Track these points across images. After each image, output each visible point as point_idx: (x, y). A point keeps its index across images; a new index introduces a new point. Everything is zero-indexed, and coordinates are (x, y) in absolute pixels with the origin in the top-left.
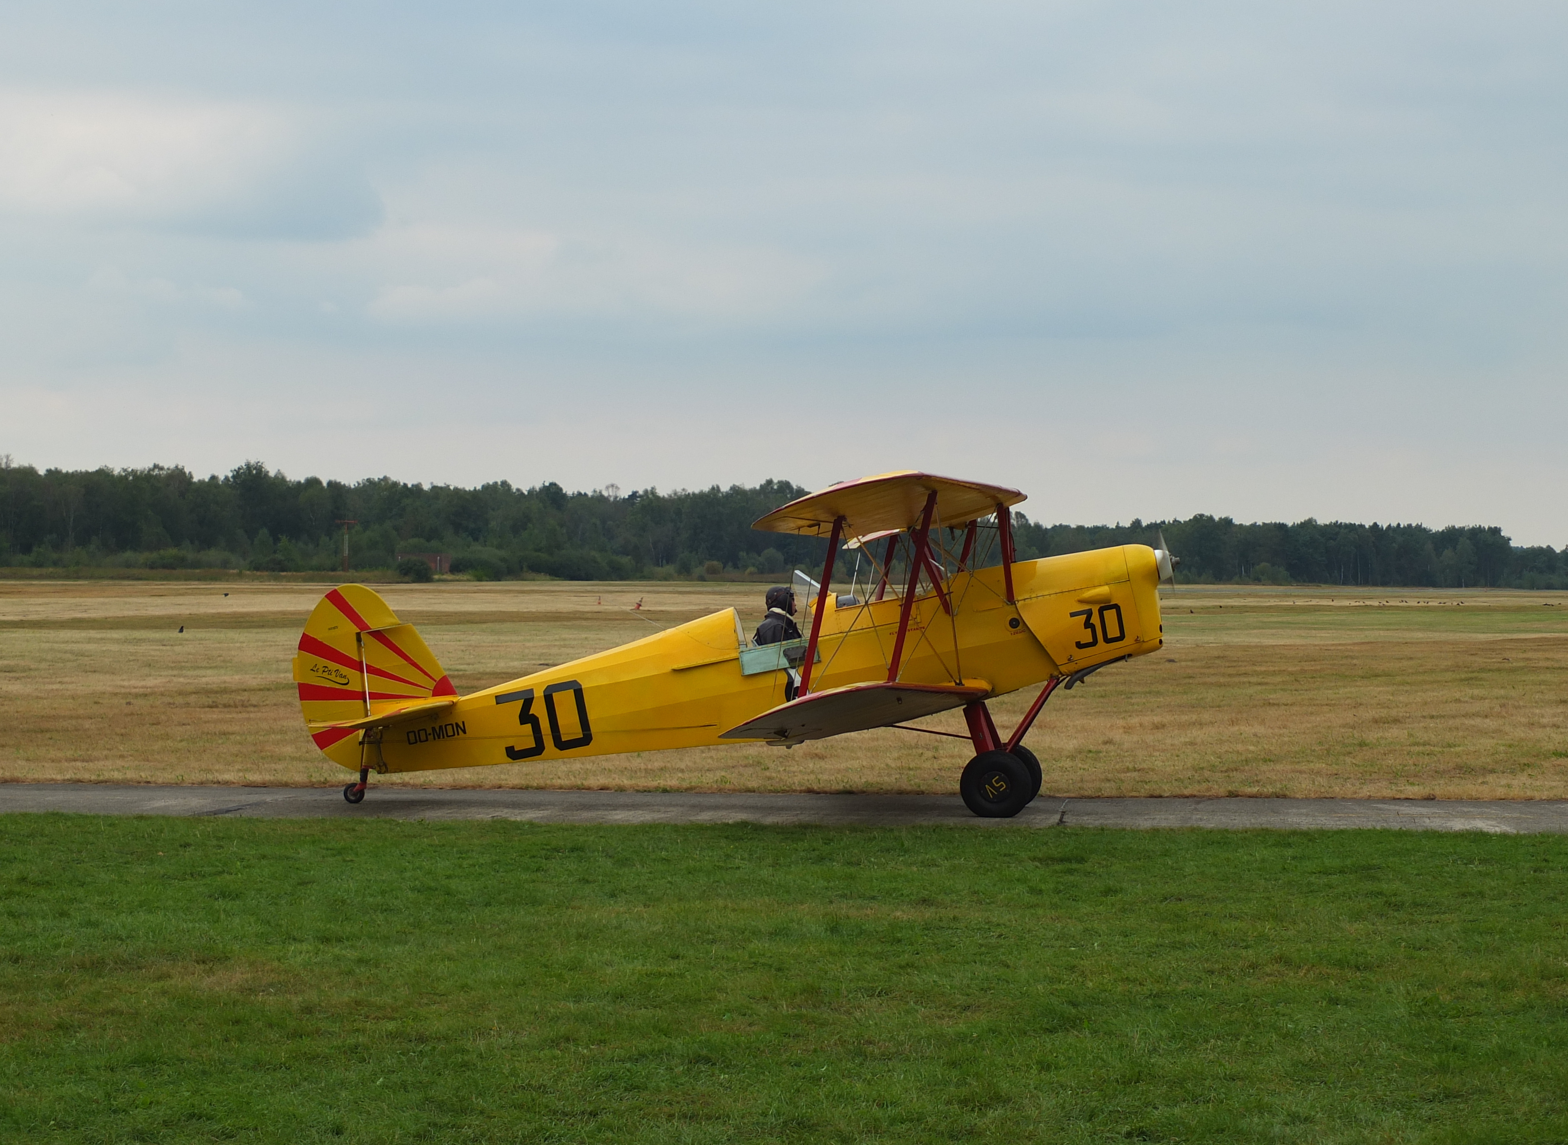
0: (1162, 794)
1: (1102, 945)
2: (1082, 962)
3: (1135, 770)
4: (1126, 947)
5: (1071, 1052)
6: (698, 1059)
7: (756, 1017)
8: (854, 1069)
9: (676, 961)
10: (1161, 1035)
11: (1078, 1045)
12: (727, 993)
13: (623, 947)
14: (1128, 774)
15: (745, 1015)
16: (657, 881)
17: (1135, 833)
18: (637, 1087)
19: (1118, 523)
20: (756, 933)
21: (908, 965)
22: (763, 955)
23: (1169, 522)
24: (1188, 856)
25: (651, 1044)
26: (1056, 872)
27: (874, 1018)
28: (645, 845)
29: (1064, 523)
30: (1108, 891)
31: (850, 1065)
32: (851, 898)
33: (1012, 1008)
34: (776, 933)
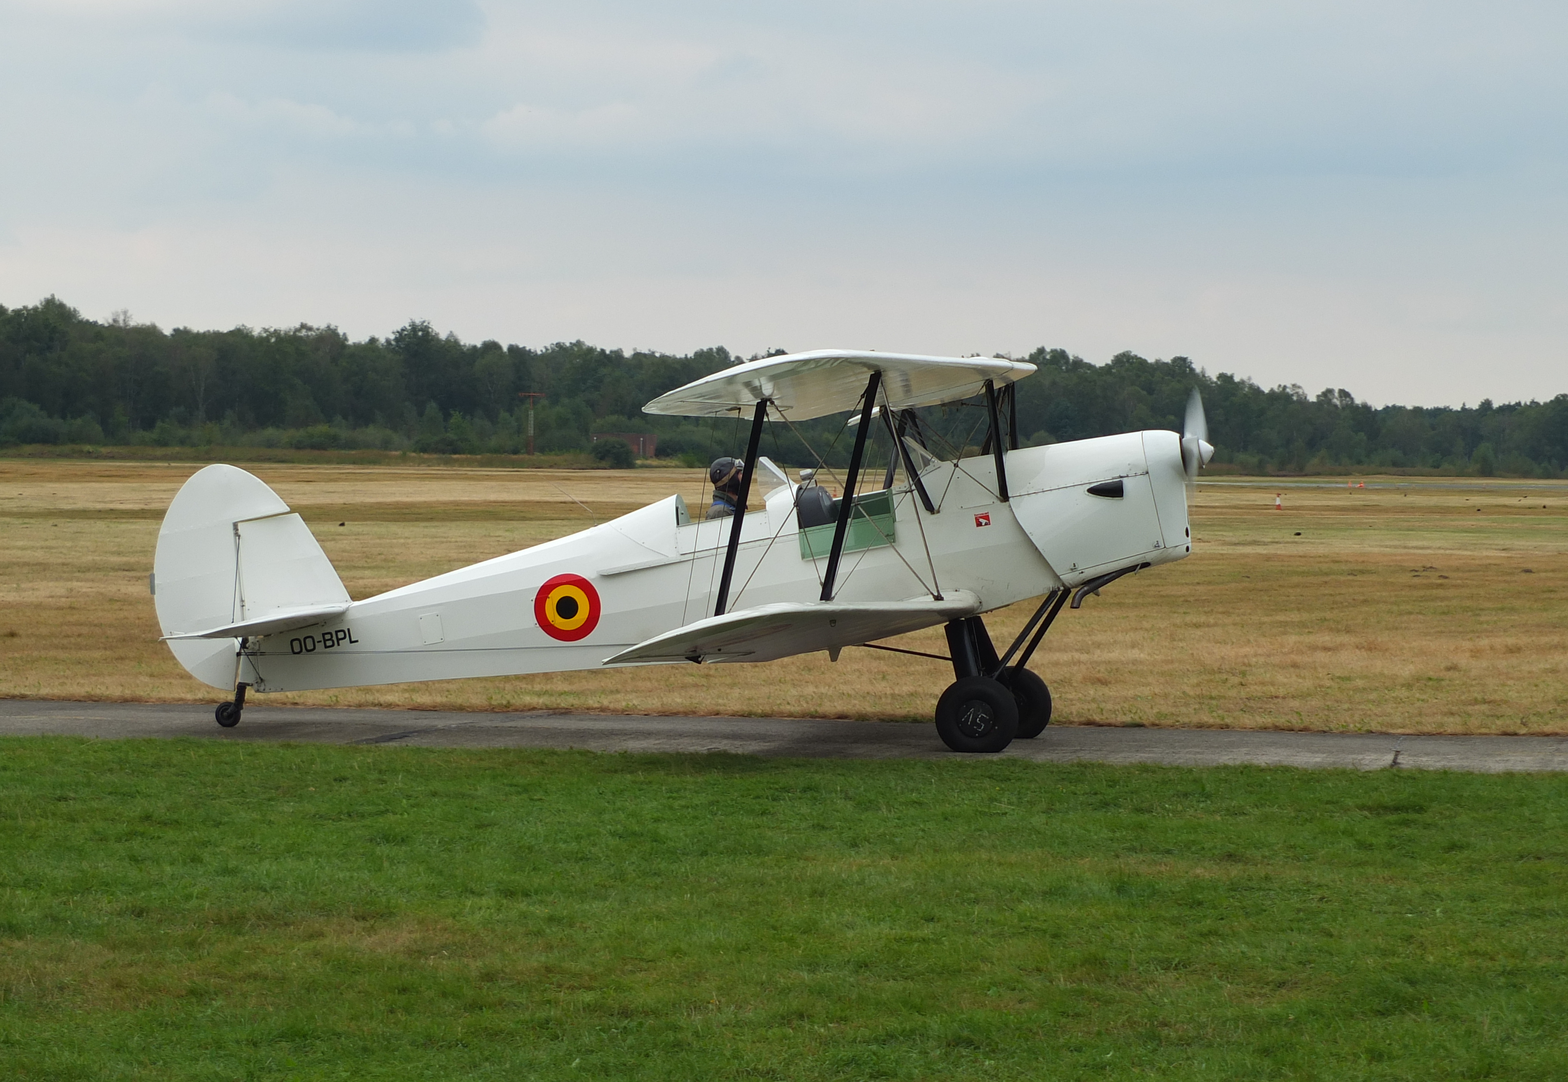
0: (1518, 731)
1: (1444, 912)
2: (1421, 932)
3: (1484, 702)
4: (1474, 915)
5: (1407, 1039)
6: (957, 1042)
7: (1027, 993)
8: (1146, 1056)
9: (931, 925)
10: (1516, 1021)
11: (1415, 1030)
12: (992, 963)
13: (867, 906)
14: (1477, 707)
15: (1014, 989)
16: (907, 828)
17: (1486, 778)
18: (885, 1074)
19: (1464, 404)
20: (1026, 892)
21: (1210, 932)
22: (1036, 918)
23: (1525, 404)
24: (1549, 806)
25: (901, 1023)
26: (1389, 823)
27: (1170, 996)
28: (892, 784)
29: (1399, 404)
30: (1453, 847)
31: (1141, 1051)
32: (1141, 851)
33: (1337, 985)
34: (1053, 893)
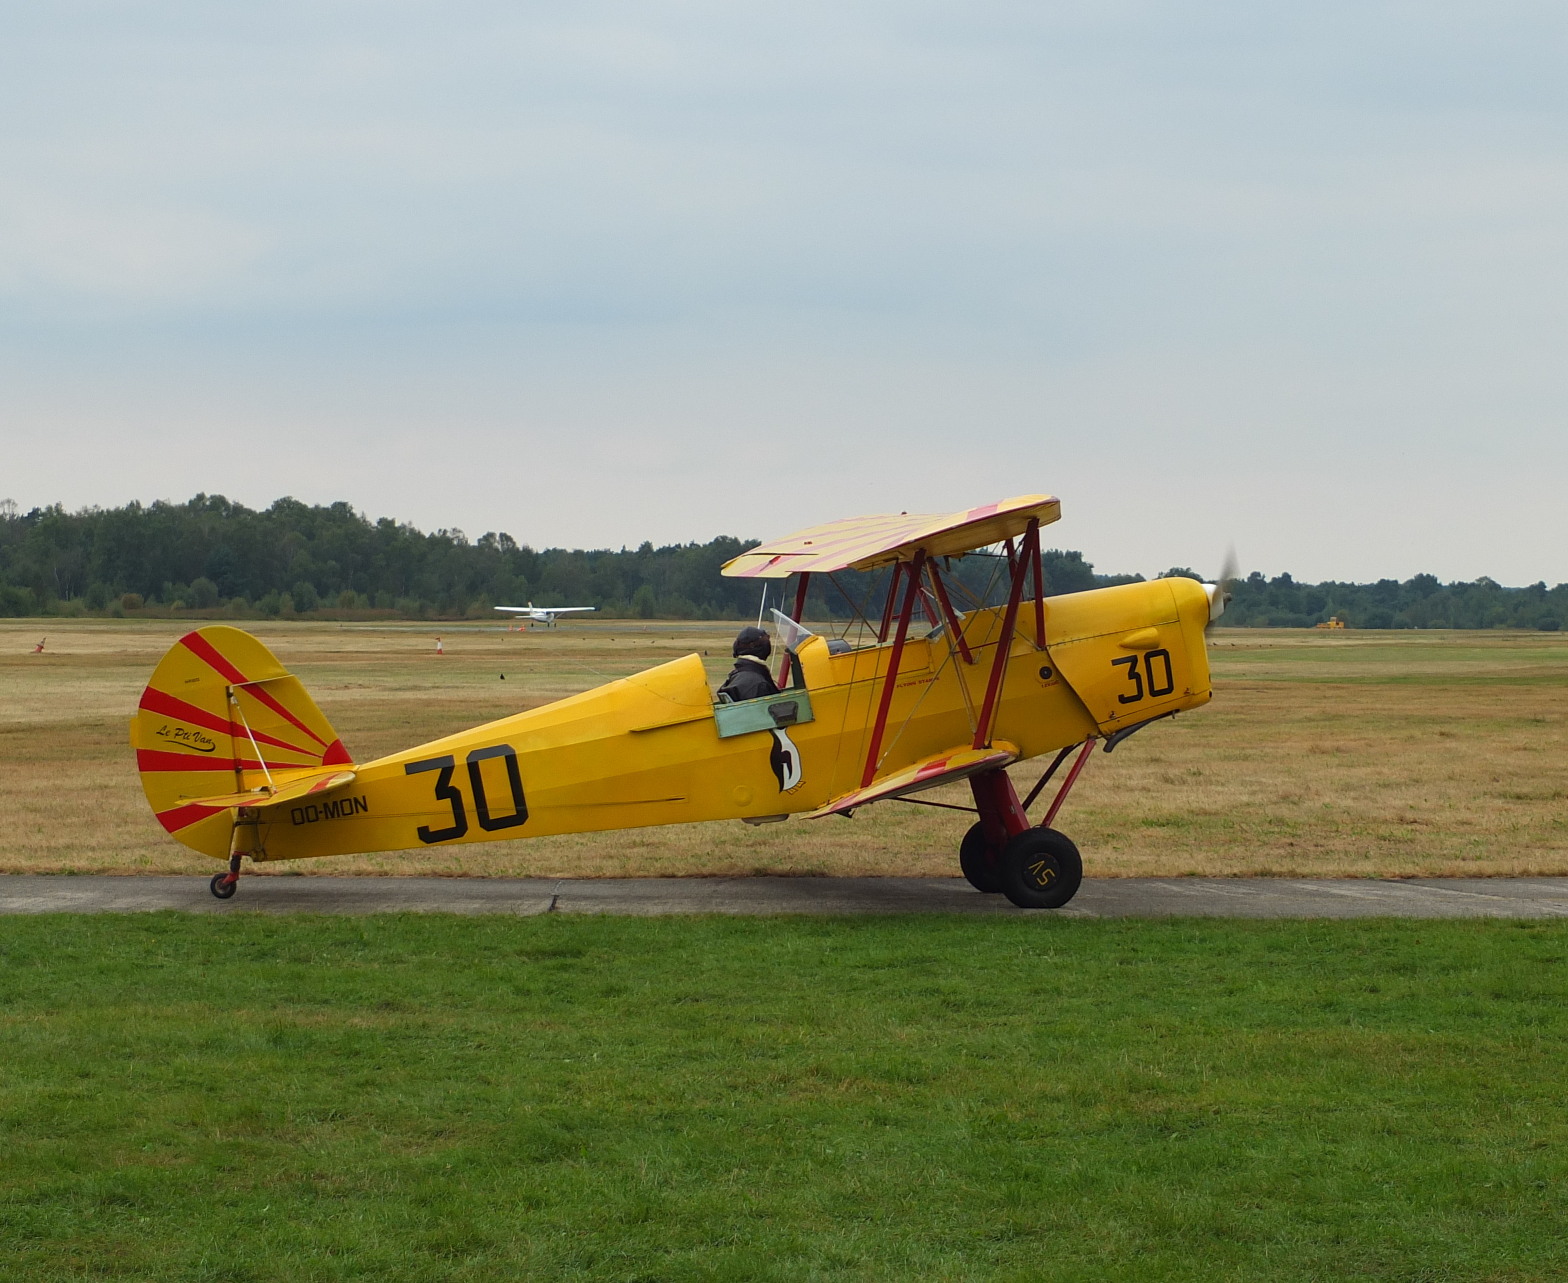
0: (676, 873)
1: (602, 1056)
2: (578, 1077)
3: (643, 844)
4: (631, 1059)
5: (564, 1185)
6: (113, 1199)
7: (183, 1147)
8: (303, 1209)
9: (86, 1081)
10: (674, 1164)
11: (574, 1177)
12: (148, 1119)
13: (20, 1063)
14: (635, 850)
15: (169, 1145)
16: (63, 983)
17: (643, 921)
18: (39, 1234)
19: (624, 547)
20: (182, 1045)
21: (367, 1082)
22: (192, 1072)
23: (685, 546)
24: (707, 948)
25: (56, 1181)
26: (547, 968)
27: (327, 1148)
28: (48, 939)
29: (559, 547)
30: (611, 991)
31: (297, 1204)
32: (299, 1001)
33: (494, 1133)
34: (208, 1046)
